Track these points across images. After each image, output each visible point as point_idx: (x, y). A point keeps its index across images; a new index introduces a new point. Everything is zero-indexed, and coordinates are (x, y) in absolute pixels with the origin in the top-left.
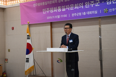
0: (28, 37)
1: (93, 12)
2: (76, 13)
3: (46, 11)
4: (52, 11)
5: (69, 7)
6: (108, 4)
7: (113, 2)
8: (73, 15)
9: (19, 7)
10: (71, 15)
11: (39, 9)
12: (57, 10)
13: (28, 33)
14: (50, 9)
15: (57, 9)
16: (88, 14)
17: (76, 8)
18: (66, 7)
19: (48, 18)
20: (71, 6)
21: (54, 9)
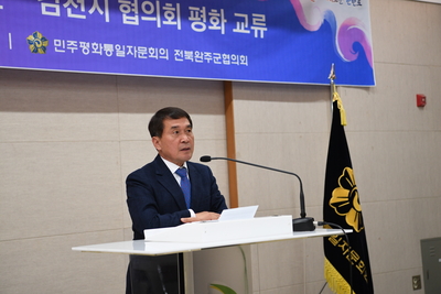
6: (44, 12)
7: (69, 10)
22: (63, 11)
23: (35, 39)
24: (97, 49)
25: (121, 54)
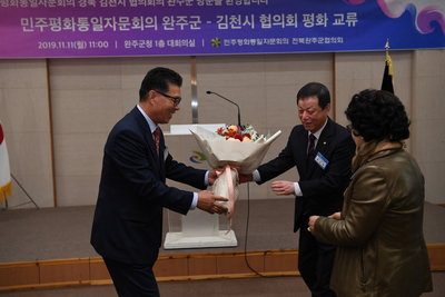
1: (185, 42)
2: (138, 39)
3: (34, 24)
5: (115, 23)
6: (220, 28)
7: (233, 25)
8: (127, 44)
10: (121, 44)
12: (77, 28)
14: (48, 21)
15: (74, 24)
16: (172, 45)
17: (136, 27)
18: (105, 22)
19: (42, 45)
20: (122, 20)
22: (230, 26)
23: (215, 41)
24: (246, 42)
25: (260, 43)
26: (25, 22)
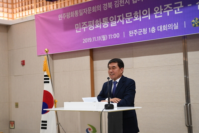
0: (45, 79)
1: (170, 26)
2: (137, 28)
3: (81, 27)
4: (91, 28)
5: (123, 18)
8: (131, 33)
9: (34, 23)
10: (127, 34)
11: (69, 25)
12: (102, 25)
13: (45, 71)
14: (87, 24)
15: (101, 23)
16: (161, 30)
17: (136, 19)
18: (117, 19)
19: (85, 41)
20: (128, 15)
21: (95, 23)
23: (195, 21)
26: (77, 26)
